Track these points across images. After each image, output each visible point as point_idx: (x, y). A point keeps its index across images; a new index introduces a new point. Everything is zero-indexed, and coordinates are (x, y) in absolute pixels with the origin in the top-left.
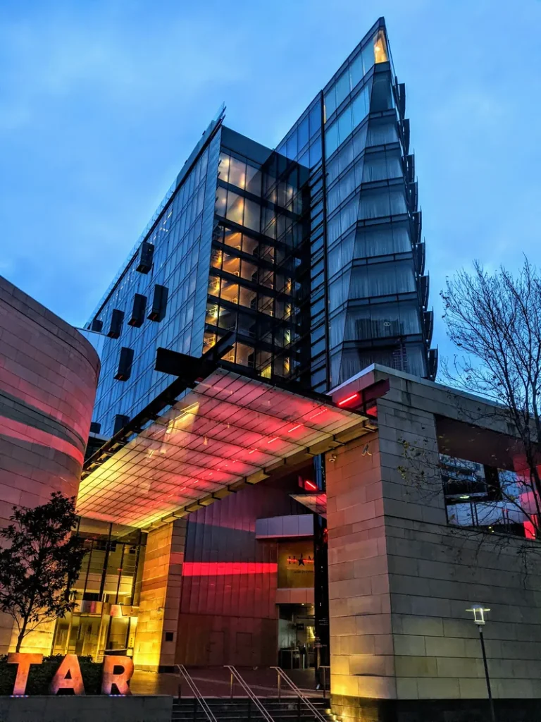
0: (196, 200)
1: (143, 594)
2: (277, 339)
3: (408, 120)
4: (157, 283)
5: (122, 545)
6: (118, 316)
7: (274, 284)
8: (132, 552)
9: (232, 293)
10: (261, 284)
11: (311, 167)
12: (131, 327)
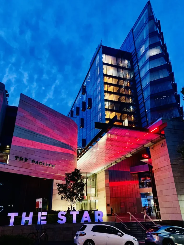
0: (97, 70)
1: (98, 193)
2: (128, 109)
3: (162, 32)
4: (88, 97)
5: (90, 179)
6: (78, 109)
7: (125, 92)
8: (93, 180)
9: (112, 97)
10: (121, 93)
11: (132, 52)
12: (82, 112)
